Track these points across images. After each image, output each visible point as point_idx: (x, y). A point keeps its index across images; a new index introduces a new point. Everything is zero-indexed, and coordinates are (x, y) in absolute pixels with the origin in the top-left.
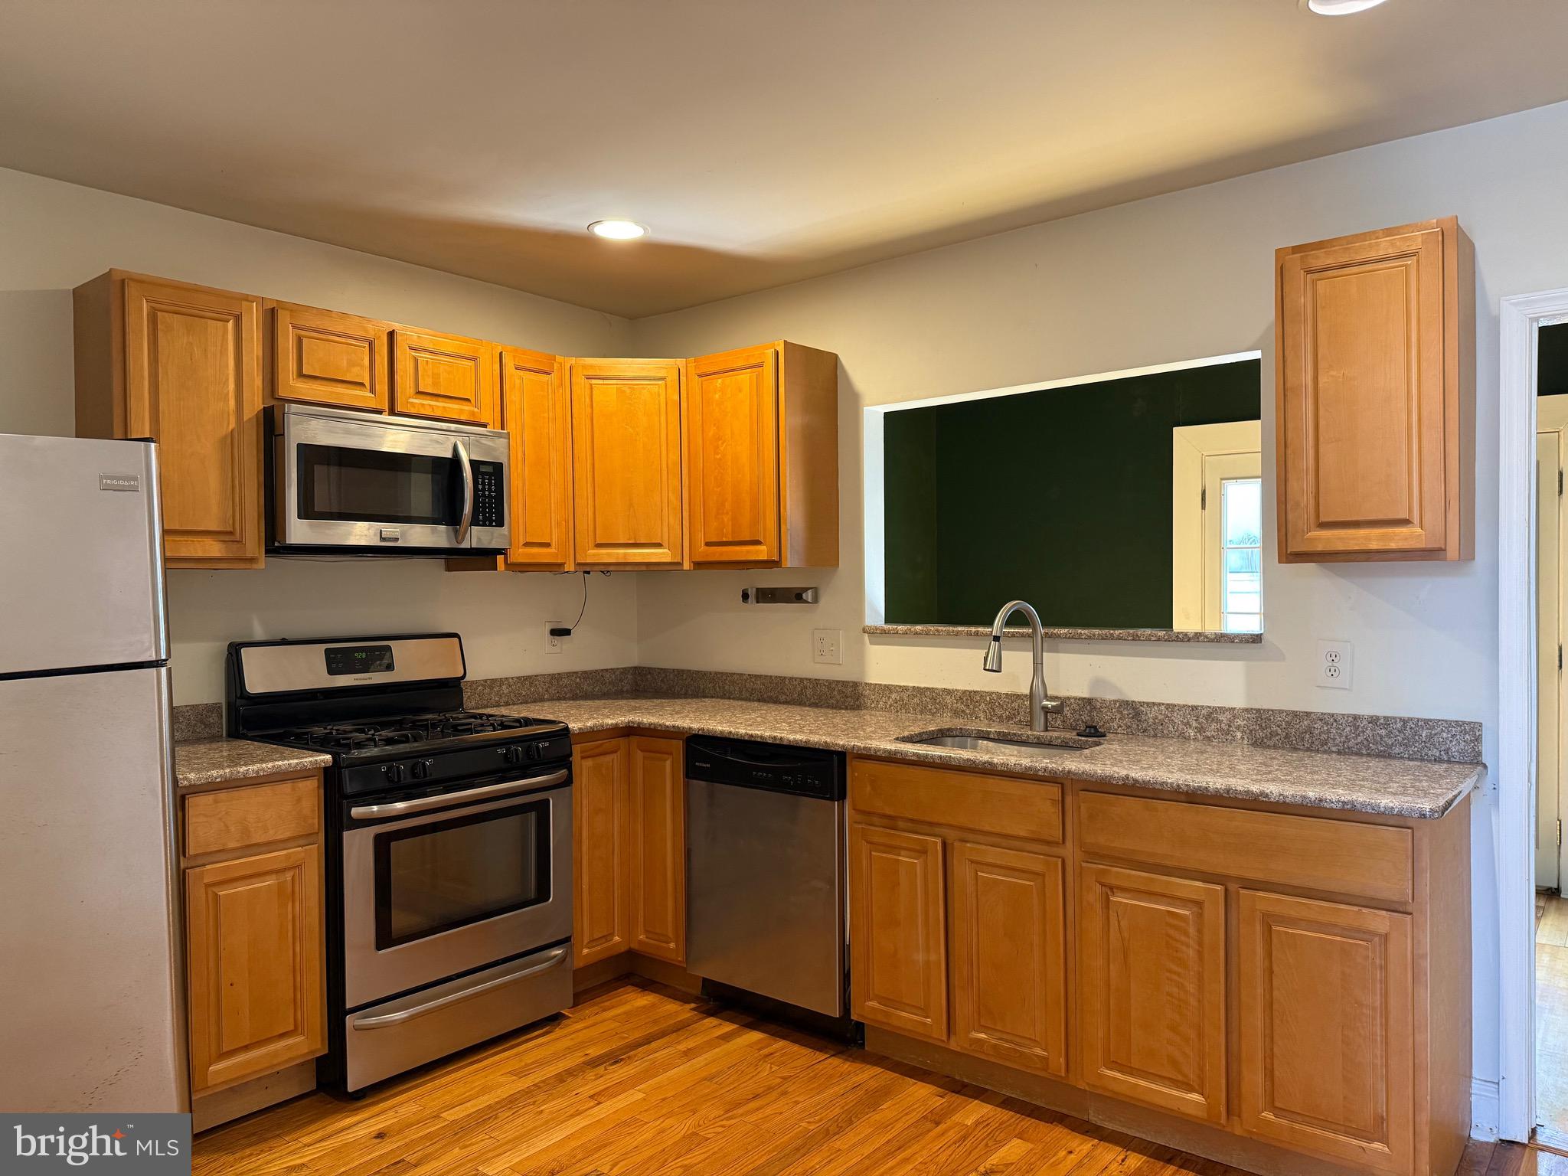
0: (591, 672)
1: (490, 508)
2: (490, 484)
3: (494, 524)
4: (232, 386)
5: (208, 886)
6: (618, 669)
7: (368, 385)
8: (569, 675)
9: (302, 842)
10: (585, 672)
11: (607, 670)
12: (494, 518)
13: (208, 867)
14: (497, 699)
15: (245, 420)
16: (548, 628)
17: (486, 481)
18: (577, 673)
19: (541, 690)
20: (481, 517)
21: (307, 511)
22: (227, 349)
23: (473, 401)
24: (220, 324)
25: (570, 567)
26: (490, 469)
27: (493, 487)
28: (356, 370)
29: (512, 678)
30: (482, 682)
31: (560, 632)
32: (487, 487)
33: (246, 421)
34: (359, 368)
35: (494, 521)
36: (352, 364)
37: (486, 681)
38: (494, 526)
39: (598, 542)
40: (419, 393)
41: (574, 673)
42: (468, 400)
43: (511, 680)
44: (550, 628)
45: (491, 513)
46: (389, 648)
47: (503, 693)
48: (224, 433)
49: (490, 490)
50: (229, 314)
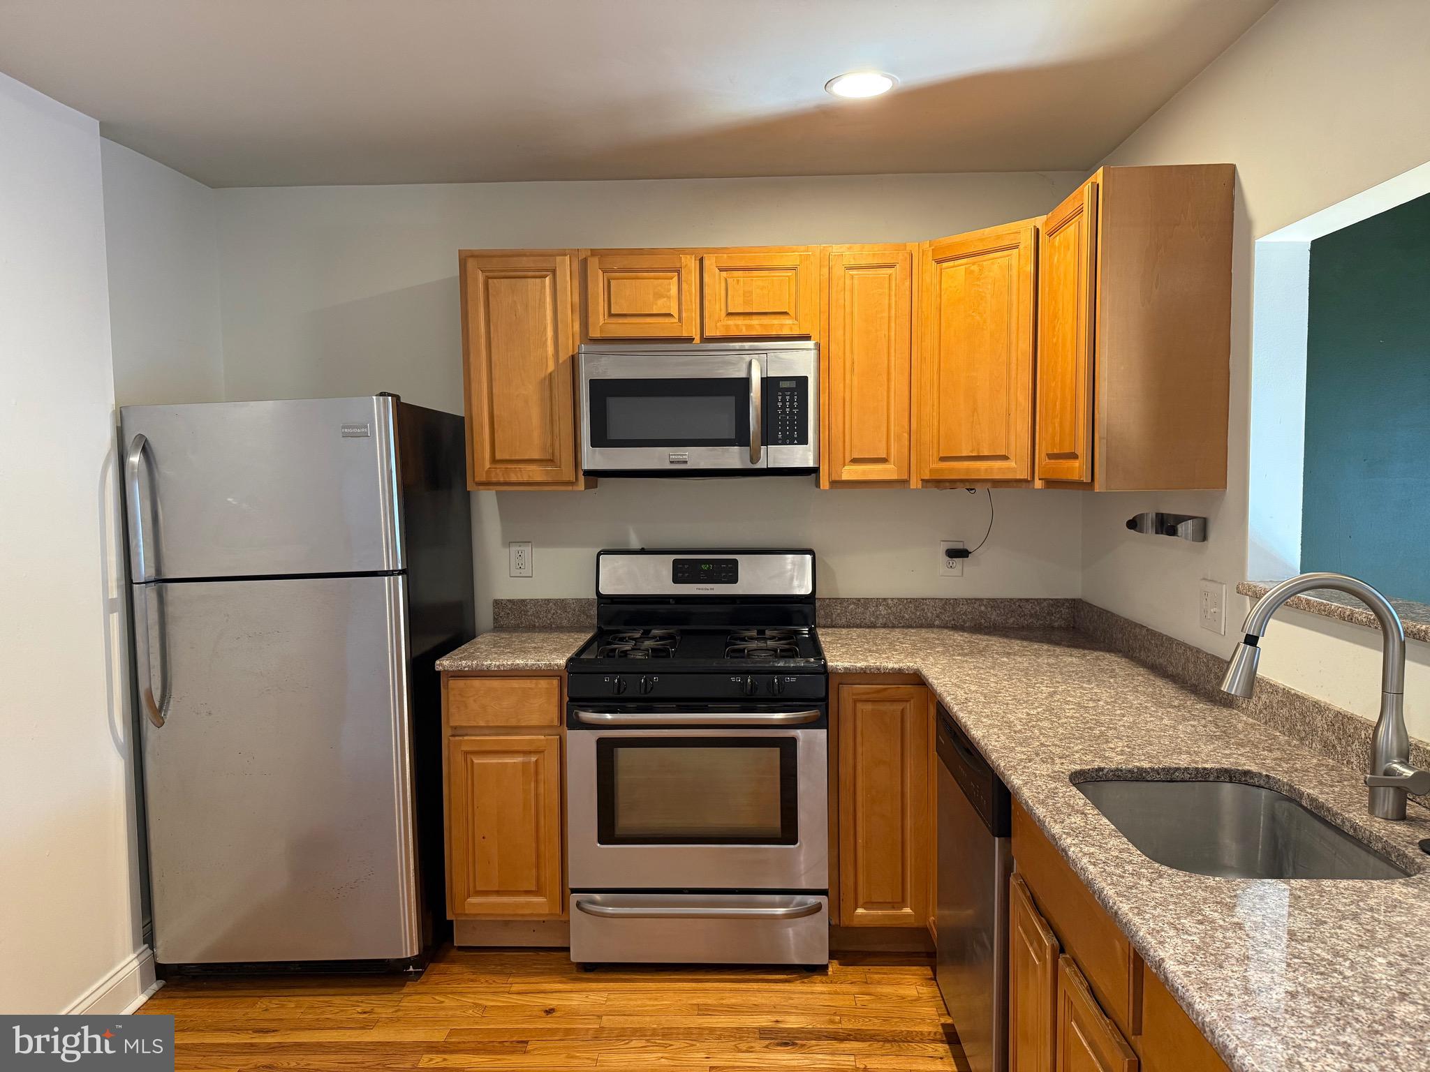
0: (1003, 600)
1: (792, 425)
2: (792, 401)
3: (796, 442)
4: (550, 333)
5: (466, 753)
6: (1045, 600)
7: (676, 315)
8: (969, 601)
9: (547, 731)
10: (994, 600)
11: (1027, 600)
12: (796, 436)
13: (466, 738)
14: (872, 619)
15: (560, 362)
16: (943, 547)
17: (788, 397)
18: (981, 600)
19: (929, 615)
20: (780, 436)
21: (599, 440)
22: (544, 302)
23: (792, 313)
24: (538, 280)
25: (915, 484)
26: (793, 384)
27: (795, 403)
28: (660, 302)
29: (892, 599)
30: (854, 601)
31: (957, 553)
32: (788, 403)
33: (562, 363)
34: (665, 299)
35: (796, 439)
36: (659, 296)
37: (859, 600)
38: (796, 444)
39: (941, 455)
40: (729, 314)
41: (976, 599)
42: (786, 313)
43: (890, 602)
44: (947, 548)
45: (792, 431)
46: (735, 562)
47: (881, 614)
48: (543, 376)
49: (792, 407)
50: (547, 270)
